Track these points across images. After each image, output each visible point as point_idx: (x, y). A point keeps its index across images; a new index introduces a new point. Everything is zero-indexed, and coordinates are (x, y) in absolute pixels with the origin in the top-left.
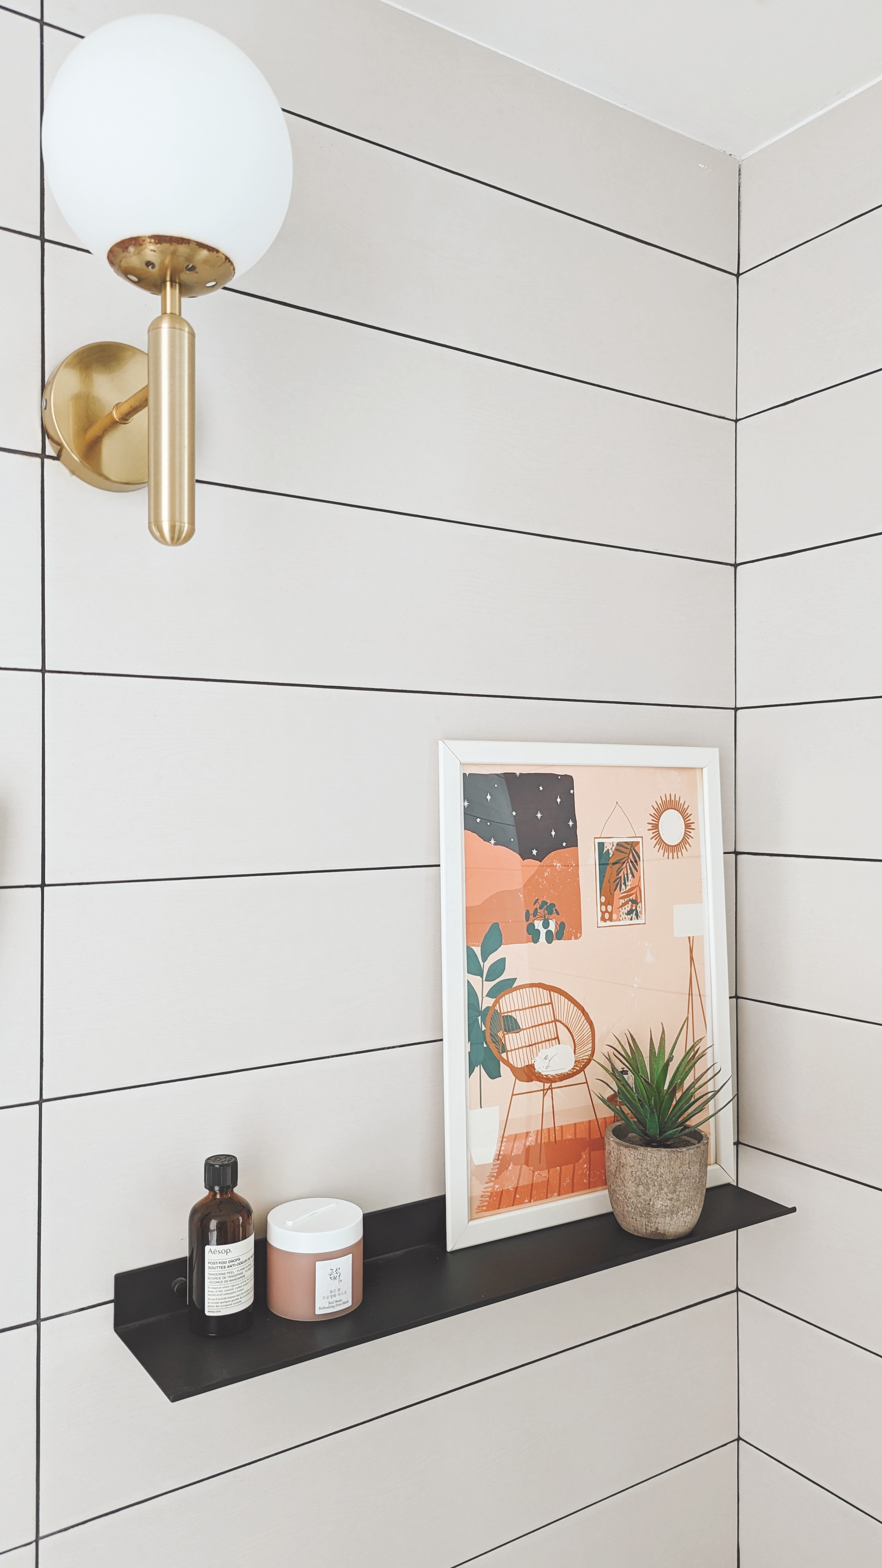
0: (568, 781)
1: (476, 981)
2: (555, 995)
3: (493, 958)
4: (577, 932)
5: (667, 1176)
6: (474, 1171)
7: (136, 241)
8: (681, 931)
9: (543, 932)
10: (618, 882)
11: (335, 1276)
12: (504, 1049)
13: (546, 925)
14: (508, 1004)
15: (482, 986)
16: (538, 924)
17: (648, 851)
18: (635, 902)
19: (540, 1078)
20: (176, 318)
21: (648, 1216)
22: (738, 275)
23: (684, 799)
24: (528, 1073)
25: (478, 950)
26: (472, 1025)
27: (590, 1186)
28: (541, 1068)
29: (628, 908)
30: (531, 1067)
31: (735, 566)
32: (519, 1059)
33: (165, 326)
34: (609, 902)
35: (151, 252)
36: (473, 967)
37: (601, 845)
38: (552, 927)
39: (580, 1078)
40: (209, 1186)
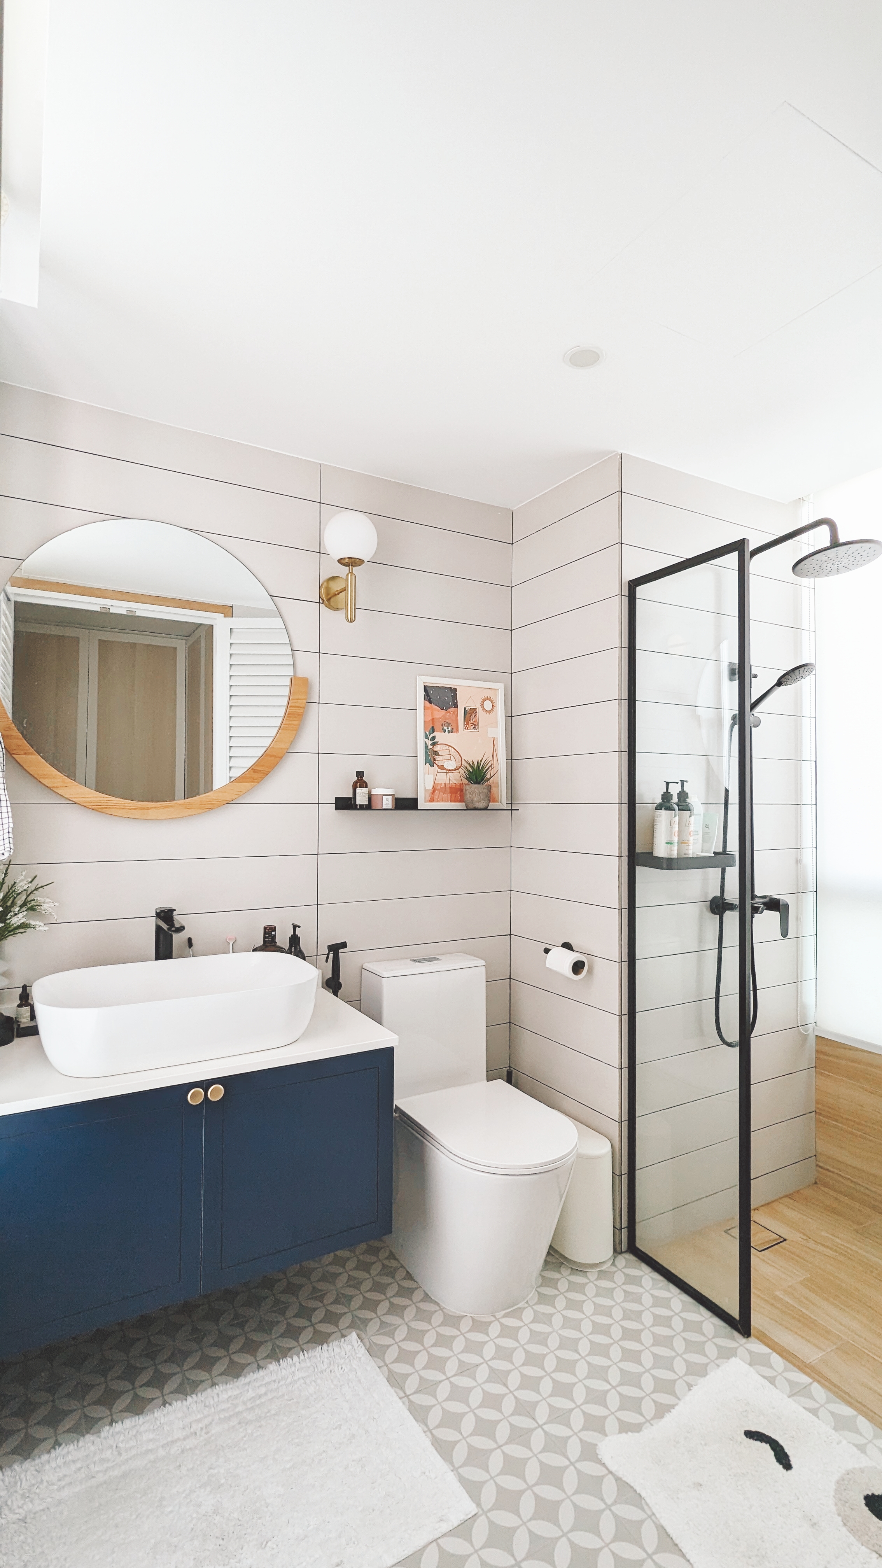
0: (455, 689)
1: (427, 741)
2: (450, 748)
3: (432, 735)
4: (457, 731)
5: (478, 791)
6: (426, 790)
7: (344, 558)
8: (491, 735)
9: (447, 730)
10: (470, 719)
11: (387, 800)
12: (435, 760)
13: (448, 728)
14: (436, 748)
15: (429, 743)
16: (445, 728)
17: (480, 711)
18: (475, 725)
19: (445, 769)
20: (352, 573)
21: (472, 803)
22: (512, 544)
23: (493, 698)
24: (441, 767)
25: (428, 733)
26: (426, 752)
27: (460, 801)
28: (445, 766)
29: (473, 726)
30: (443, 766)
31: (512, 630)
32: (439, 763)
33: (350, 575)
34: (467, 724)
35: (347, 560)
36: (426, 737)
37: (465, 708)
38: (450, 729)
39: (457, 771)
40: (357, 776)
